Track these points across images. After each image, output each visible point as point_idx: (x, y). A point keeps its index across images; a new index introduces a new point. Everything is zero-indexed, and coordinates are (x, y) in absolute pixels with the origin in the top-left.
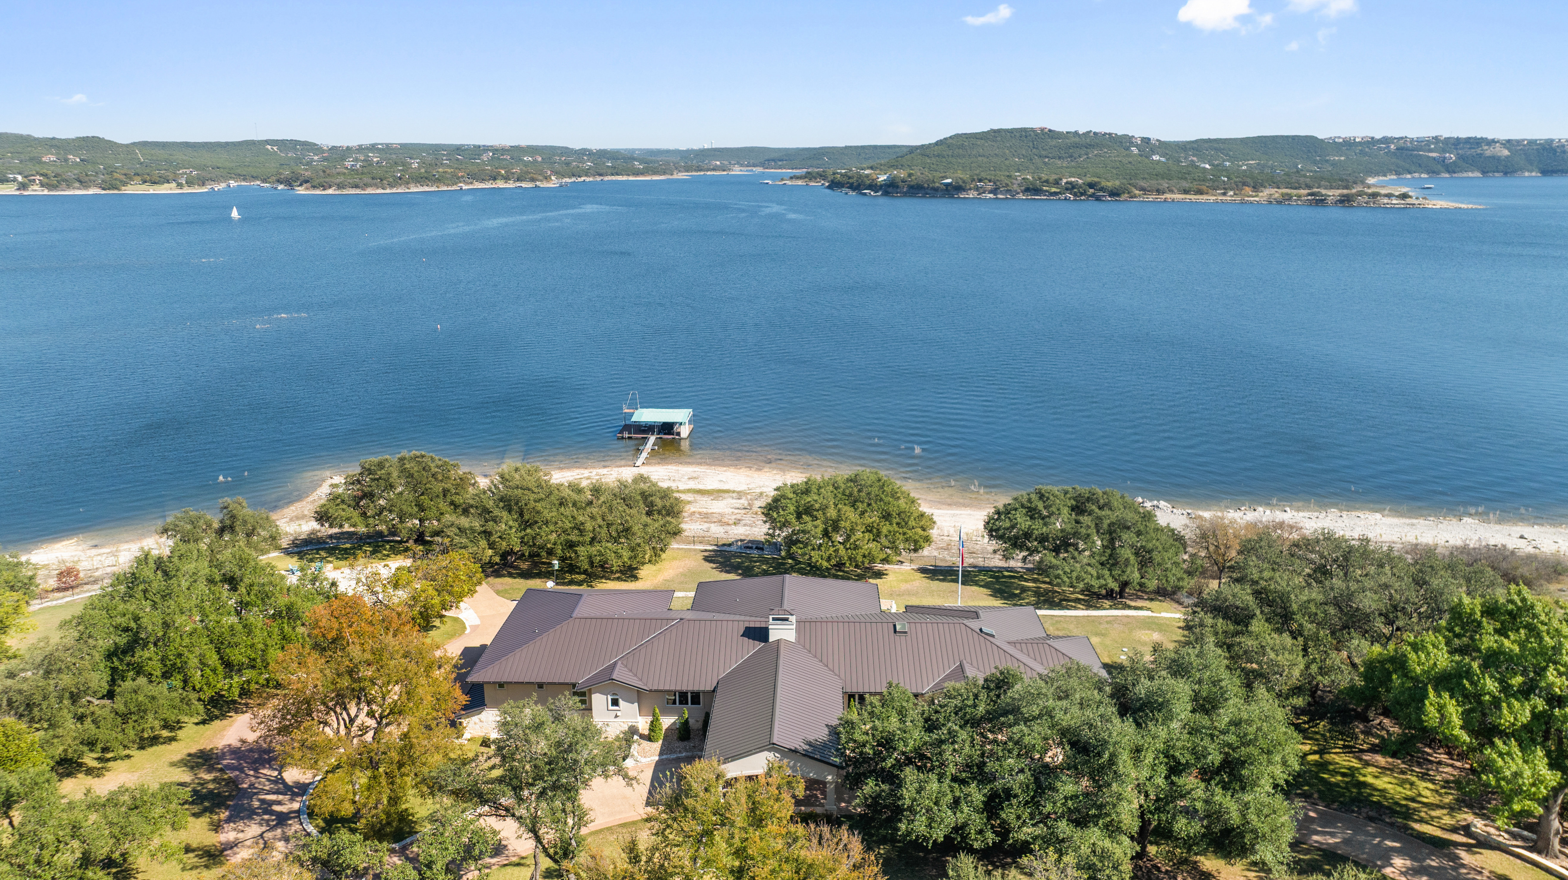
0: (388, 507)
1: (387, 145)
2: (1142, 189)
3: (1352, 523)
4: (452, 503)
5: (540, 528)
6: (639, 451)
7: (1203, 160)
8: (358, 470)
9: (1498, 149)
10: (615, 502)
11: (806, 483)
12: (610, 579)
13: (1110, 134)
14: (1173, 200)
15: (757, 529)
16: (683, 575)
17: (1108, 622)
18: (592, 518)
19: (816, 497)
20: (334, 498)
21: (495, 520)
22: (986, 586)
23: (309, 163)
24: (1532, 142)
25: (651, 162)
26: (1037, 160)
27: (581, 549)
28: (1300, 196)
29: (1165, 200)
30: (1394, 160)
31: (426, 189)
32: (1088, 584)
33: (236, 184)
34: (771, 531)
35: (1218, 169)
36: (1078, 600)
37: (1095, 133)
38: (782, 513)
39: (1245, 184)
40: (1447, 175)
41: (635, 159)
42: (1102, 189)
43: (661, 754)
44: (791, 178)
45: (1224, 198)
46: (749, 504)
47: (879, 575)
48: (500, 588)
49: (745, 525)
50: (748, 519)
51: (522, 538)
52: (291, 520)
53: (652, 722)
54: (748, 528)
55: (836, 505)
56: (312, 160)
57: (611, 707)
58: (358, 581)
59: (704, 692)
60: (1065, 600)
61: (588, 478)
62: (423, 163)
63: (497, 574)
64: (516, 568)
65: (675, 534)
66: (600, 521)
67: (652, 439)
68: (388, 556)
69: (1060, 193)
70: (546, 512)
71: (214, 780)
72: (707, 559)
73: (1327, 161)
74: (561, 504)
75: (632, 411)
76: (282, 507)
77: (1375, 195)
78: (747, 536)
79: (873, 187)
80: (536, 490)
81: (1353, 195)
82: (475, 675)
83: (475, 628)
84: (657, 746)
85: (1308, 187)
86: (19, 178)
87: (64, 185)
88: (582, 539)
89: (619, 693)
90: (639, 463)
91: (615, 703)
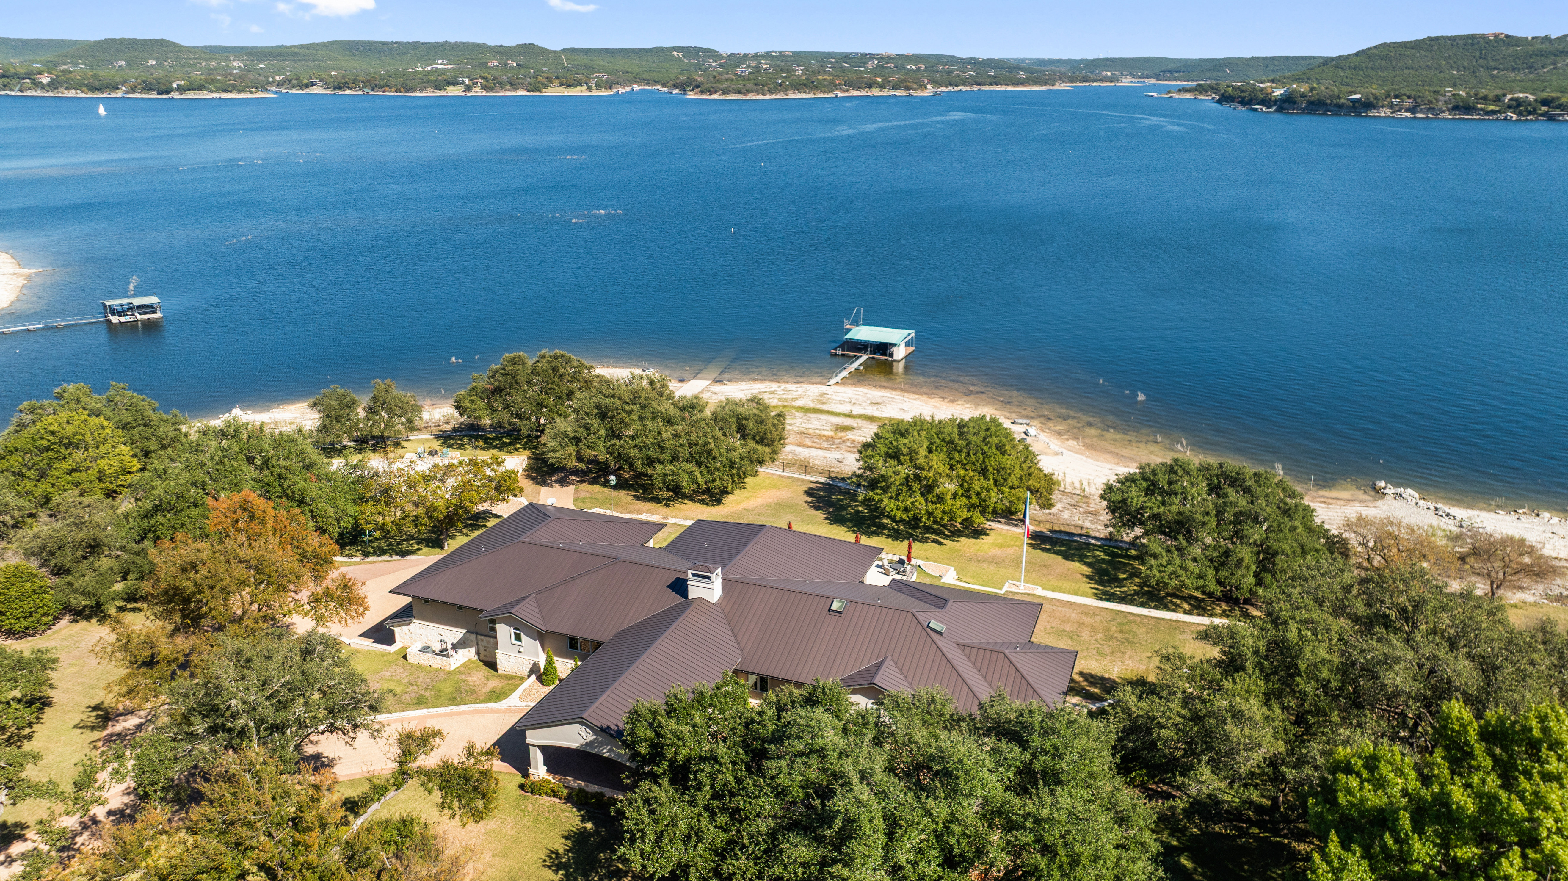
1: (780, 52)
6: (841, 370)
18: (675, 435)
19: (909, 441)
23: (707, 69)
25: (1037, 71)
26: (1482, 72)
27: (657, 466)
31: (803, 96)
33: (639, 88)
36: (1188, 598)
41: (1021, 69)
42: (1561, 107)
44: (1180, 91)
47: (979, 534)
53: (546, 664)
56: (709, 67)
57: (514, 642)
62: (806, 70)
67: (863, 358)
69: (1499, 112)
72: (809, 492)
75: (851, 327)
79: (1267, 102)
82: (401, 586)
84: (545, 691)
86: (467, 81)
87: (498, 88)
88: (661, 457)
89: (521, 628)
90: (833, 381)
91: (518, 637)
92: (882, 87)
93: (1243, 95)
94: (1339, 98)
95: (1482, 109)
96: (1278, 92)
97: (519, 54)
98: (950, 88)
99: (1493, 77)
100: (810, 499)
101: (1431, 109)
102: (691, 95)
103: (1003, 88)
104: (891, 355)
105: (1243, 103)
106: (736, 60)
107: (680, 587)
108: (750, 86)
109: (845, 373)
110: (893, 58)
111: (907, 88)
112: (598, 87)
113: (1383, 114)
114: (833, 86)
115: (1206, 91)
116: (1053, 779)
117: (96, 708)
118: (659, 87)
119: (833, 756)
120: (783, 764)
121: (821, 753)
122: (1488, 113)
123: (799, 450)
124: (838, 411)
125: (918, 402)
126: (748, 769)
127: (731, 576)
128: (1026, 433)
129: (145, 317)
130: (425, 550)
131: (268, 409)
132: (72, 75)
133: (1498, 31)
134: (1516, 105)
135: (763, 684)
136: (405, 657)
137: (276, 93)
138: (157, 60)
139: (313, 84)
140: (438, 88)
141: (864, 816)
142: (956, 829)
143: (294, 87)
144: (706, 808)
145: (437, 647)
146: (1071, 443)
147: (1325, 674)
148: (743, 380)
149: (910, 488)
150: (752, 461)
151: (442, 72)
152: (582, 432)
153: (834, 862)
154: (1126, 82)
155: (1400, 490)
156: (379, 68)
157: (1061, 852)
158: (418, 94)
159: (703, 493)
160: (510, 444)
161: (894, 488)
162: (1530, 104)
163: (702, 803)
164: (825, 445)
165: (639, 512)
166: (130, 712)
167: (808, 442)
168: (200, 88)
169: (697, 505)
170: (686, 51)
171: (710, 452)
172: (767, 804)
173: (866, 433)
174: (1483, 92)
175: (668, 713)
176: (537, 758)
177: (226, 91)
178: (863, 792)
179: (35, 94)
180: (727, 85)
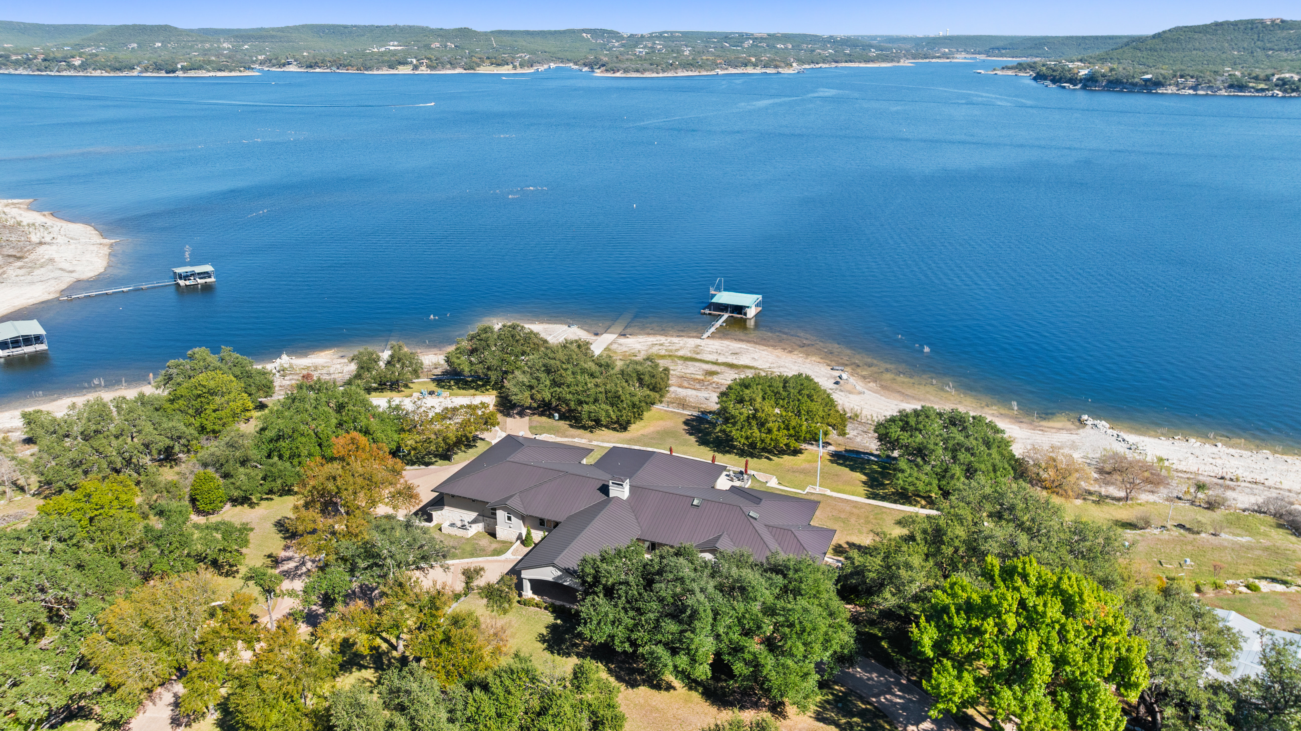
1: (672, 33)
6: (710, 326)
12: (608, 428)
16: (658, 432)
18: (597, 386)
21: (538, 379)
23: (610, 49)
25: (886, 49)
31: (690, 73)
33: (555, 66)
41: (873, 46)
43: (525, 555)
44: (1003, 68)
47: (796, 452)
53: (527, 534)
57: (507, 521)
62: (693, 50)
67: (725, 317)
69: (1268, 89)
72: (686, 422)
74: (582, 373)
75: (715, 293)
79: (1074, 80)
82: (438, 487)
84: (526, 549)
86: (414, 61)
87: (440, 67)
88: (587, 400)
89: (511, 512)
90: (705, 336)
91: (509, 519)
92: (755, 65)
93: (1054, 74)
94: (1133, 77)
95: (1253, 88)
96: (1083, 72)
97: (457, 37)
98: (812, 66)
99: (1268, 56)
100: (686, 428)
101: (1210, 87)
102: (598, 73)
103: (856, 65)
104: (745, 314)
105: (1054, 81)
106: (635, 40)
107: (605, 490)
108: (646, 65)
109: (713, 329)
110: (765, 39)
111: (776, 67)
112: (522, 66)
113: (1170, 92)
114: (716, 65)
115: (1025, 69)
116: (797, 592)
117: (269, 556)
118: (571, 65)
119: (687, 582)
120: (663, 585)
121: (681, 580)
122: (1258, 91)
123: (679, 390)
124: (707, 359)
125: (765, 353)
126: (645, 589)
127: (634, 484)
128: (840, 377)
129: (203, 281)
130: (440, 462)
131: (306, 355)
132: (98, 58)
133: (1274, 17)
134: (1283, 84)
135: (653, 547)
136: (440, 530)
137: (259, 71)
138: (162, 42)
139: (289, 64)
140: (391, 67)
141: (701, 609)
142: (747, 615)
143: (274, 66)
144: (623, 608)
145: (459, 524)
146: (872, 385)
147: (957, 543)
148: (641, 334)
149: (750, 424)
150: (647, 403)
151: (394, 53)
152: (534, 382)
153: (686, 631)
154: (961, 58)
155: (1096, 422)
156: (343, 48)
157: (798, 626)
158: (375, 72)
159: (615, 423)
160: (483, 386)
161: (739, 424)
162: (1294, 83)
163: (621, 606)
164: (698, 386)
165: (573, 437)
166: (289, 559)
167: (686, 384)
168: (200, 68)
169: (611, 431)
170: (594, 32)
171: (619, 397)
172: (654, 605)
173: (727, 378)
174: (1257, 71)
175: (602, 561)
176: (527, 585)
177: (220, 70)
178: (701, 597)
179: (69, 74)
180: (628, 64)
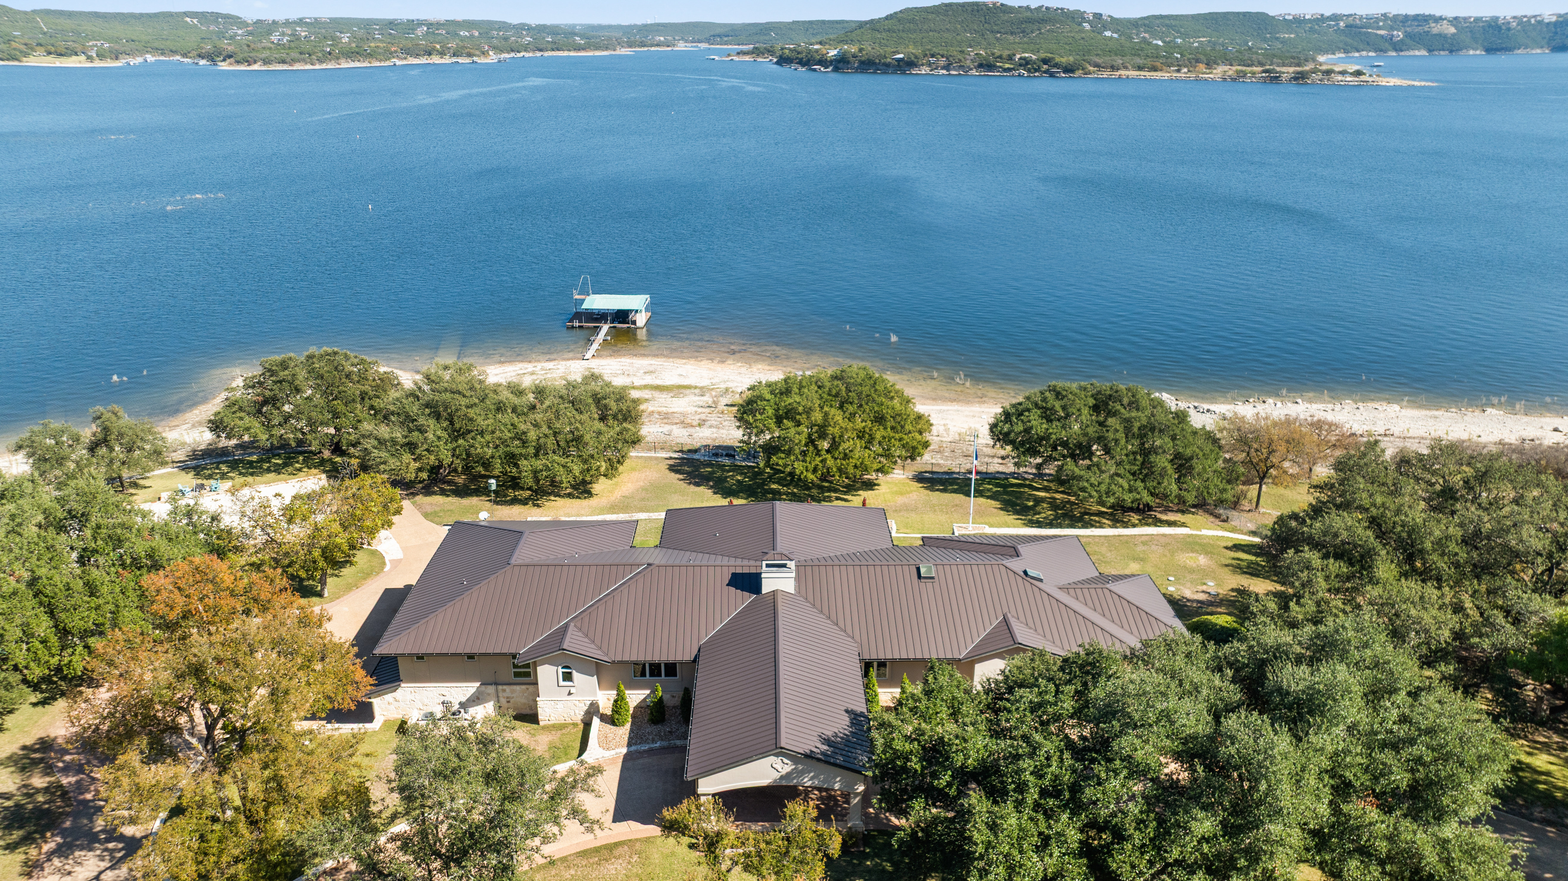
0: (294, 413)
1: (316, 19)
2: (1096, 65)
3: (1371, 415)
4: (372, 407)
5: (473, 438)
6: (590, 342)
7: (1155, 36)
8: (258, 371)
9: (1445, 26)
10: (562, 406)
11: (785, 380)
12: (559, 496)
13: (1062, 9)
14: (1128, 77)
15: (724, 431)
16: (645, 489)
17: (1144, 543)
18: (536, 425)
19: (798, 399)
20: (231, 405)
21: (422, 430)
22: (994, 497)
23: (232, 38)
24: (1477, 20)
25: (593, 37)
26: (989, 35)
27: (523, 463)
28: (1254, 73)
29: (1120, 77)
30: (1342, 38)
31: (357, 64)
32: (1118, 498)
33: (153, 59)
34: (746, 438)
35: (1170, 46)
36: (1100, 514)
37: (1047, 8)
38: (759, 417)
39: (1198, 61)
40: (1394, 54)
41: (576, 34)
42: (1056, 65)
43: (629, 745)
44: (738, 53)
45: (1178, 75)
46: (714, 402)
47: (870, 485)
48: (429, 509)
49: (711, 427)
50: (713, 419)
51: (454, 450)
52: (193, 426)
53: (616, 701)
54: (714, 430)
55: (822, 408)
56: (236, 35)
57: (562, 683)
58: (243, 515)
59: (682, 663)
60: (1087, 514)
61: (532, 373)
62: (353, 37)
63: (427, 491)
64: (449, 483)
65: (634, 443)
66: (545, 429)
67: (605, 328)
68: (300, 470)
69: (1013, 69)
70: (480, 420)
71: (46, 790)
72: (673, 469)
73: (1277, 39)
74: (498, 409)
75: (582, 297)
76: (183, 411)
77: (1328, 72)
78: (714, 440)
79: (823, 62)
80: (468, 394)
81: (1307, 72)
82: (386, 645)
83: (396, 563)
84: (623, 732)
85: (1261, 64)
89: (572, 665)
90: (589, 355)
91: (568, 677)
92: (442, 54)
93: (800, 56)
94: (885, 57)
95: (1000, 67)
96: (833, 53)
98: (512, 55)
99: (997, 39)
100: (681, 477)
101: (961, 67)
102: (224, 66)
103: (566, 53)
104: (634, 322)
105: (802, 63)
106: (264, 28)
107: (742, 582)
108: (294, 54)
109: (595, 346)
110: (443, 25)
111: (470, 55)
112: (101, 56)
113: (923, 72)
114: (389, 54)
115: (762, 54)
118: (178, 57)
122: (1005, 70)
134: (1025, 63)
145: (440, 711)
148: (489, 364)
154: (681, 46)
162: (1034, 63)
170: (200, 16)
174: (996, 52)
180: (265, 54)
